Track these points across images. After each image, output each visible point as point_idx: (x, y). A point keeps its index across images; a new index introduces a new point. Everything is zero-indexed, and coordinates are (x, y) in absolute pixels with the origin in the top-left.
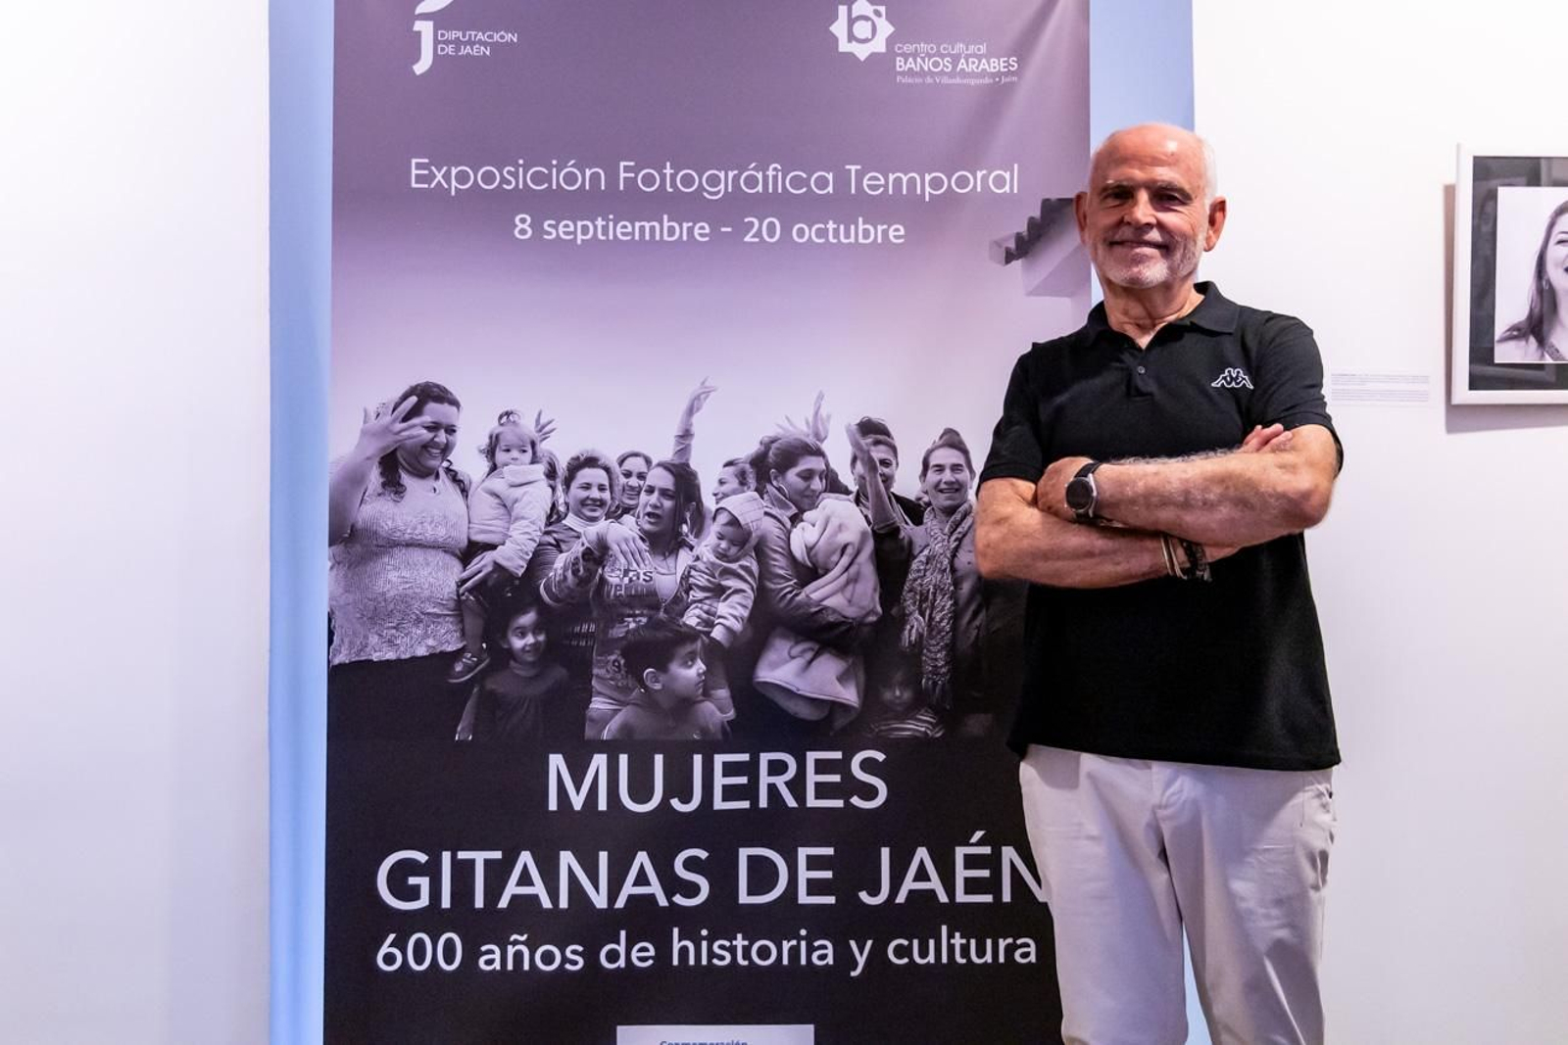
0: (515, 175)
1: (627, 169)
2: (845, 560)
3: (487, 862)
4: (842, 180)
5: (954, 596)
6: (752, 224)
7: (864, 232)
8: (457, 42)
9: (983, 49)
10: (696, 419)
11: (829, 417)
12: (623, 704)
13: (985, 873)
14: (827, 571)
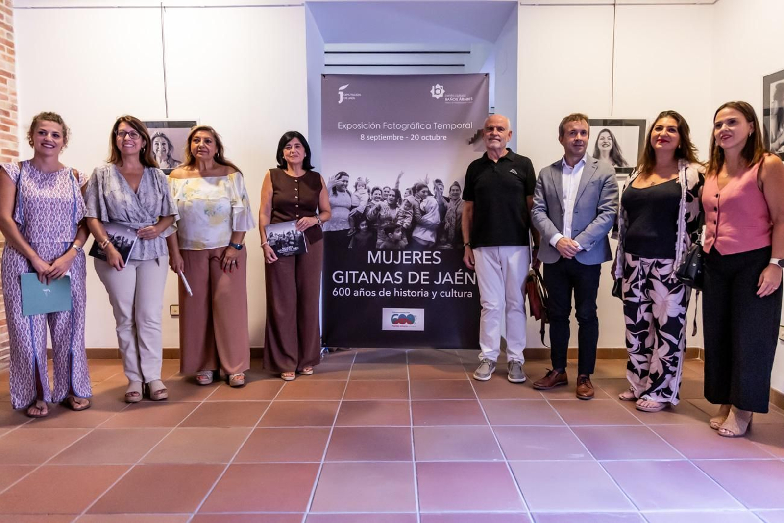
0: (361, 126)
1: (385, 124)
2: (432, 210)
3: (356, 274)
4: (433, 126)
5: (456, 218)
6: (413, 136)
7: (437, 138)
8: (348, 96)
9: (465, 95)
10: (400, 179)
11: (429, 179)
12: (384, 241)
13: (462, 278)
14: (428, 213)
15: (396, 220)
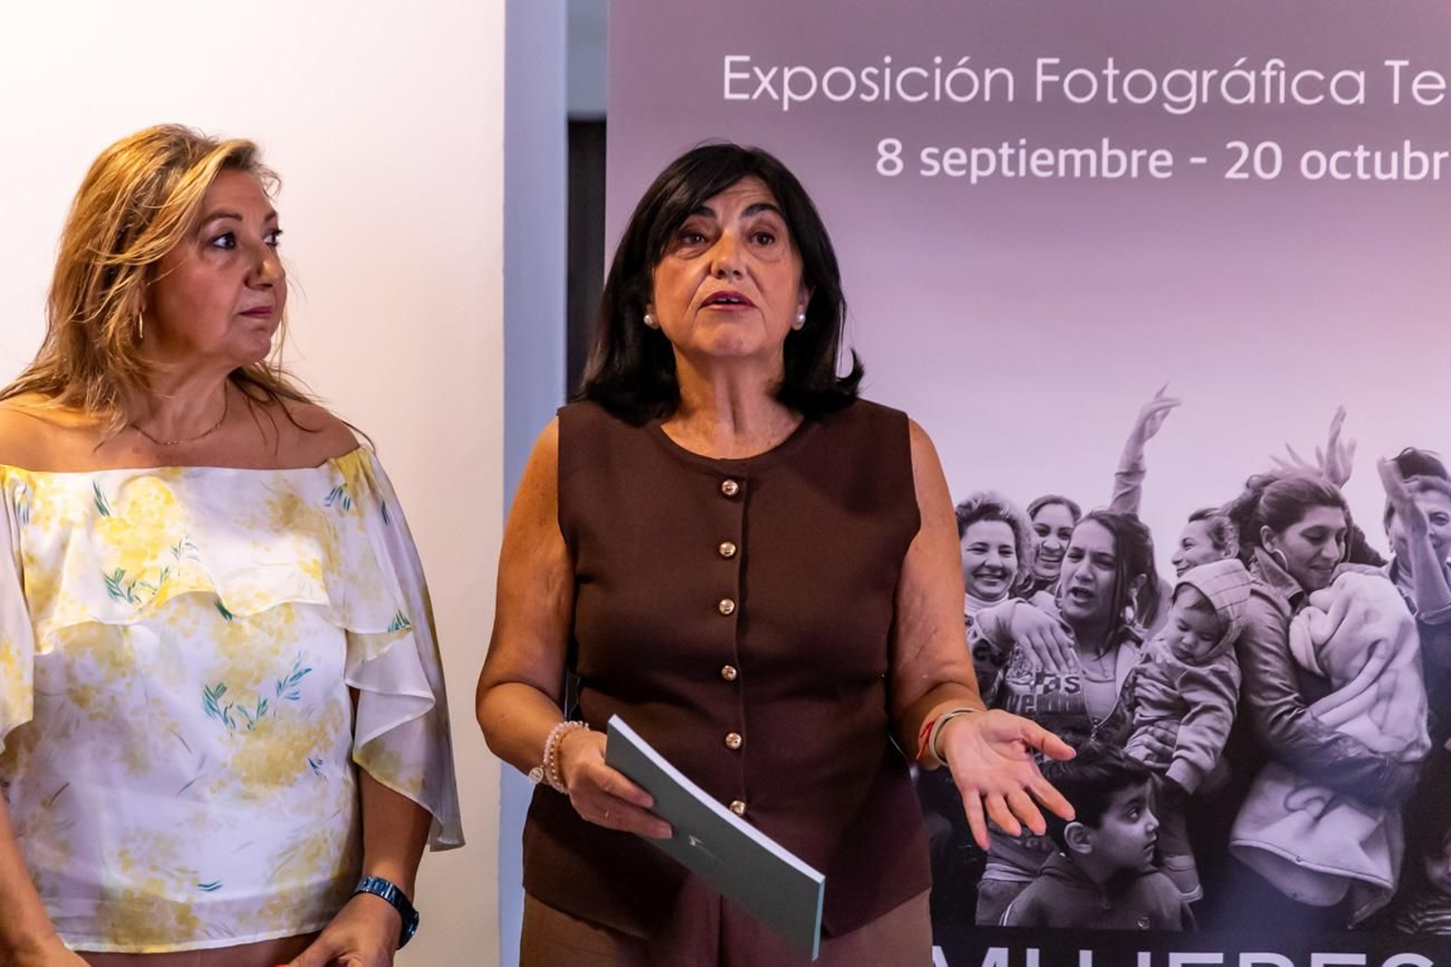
0: (879, 80)
1: (1048, 69)
2: (1374, 665)
4: (1379, 83)
6: (1237, 152)
7: (1412, 163)
10: (1148, 448)
11: (1352, 447)
12: (1034, 874)
14: (1346, 681)
15: (1119, 726)
